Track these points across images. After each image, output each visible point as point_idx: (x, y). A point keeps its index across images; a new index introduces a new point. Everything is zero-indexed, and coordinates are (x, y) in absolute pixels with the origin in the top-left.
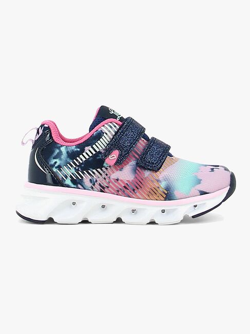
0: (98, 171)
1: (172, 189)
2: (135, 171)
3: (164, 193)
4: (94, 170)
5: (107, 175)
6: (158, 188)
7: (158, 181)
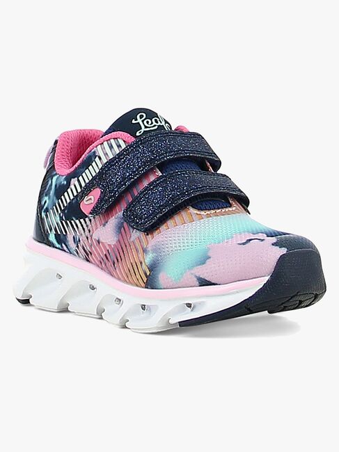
0: (81, 223)
1: (158, 268)
2: (120, 228)
3: (146, 274)
4: (77, 221)
5: (89, 231)
6: (141, 263)
7: (145, 251)
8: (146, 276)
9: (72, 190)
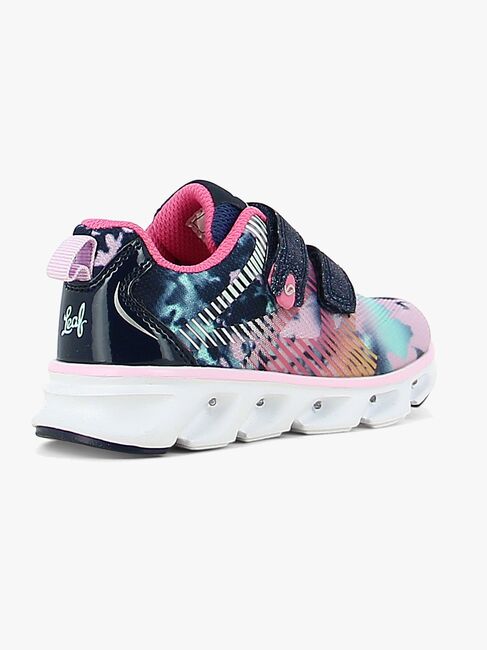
0: (256, 324)
2: (319, 318)
3: (374, 359)
4: (250, 324)
5: (272, 331)
6: (362, 349)
7: (358, 335)
8: (375, 361)
9: (234, 286)
